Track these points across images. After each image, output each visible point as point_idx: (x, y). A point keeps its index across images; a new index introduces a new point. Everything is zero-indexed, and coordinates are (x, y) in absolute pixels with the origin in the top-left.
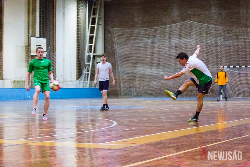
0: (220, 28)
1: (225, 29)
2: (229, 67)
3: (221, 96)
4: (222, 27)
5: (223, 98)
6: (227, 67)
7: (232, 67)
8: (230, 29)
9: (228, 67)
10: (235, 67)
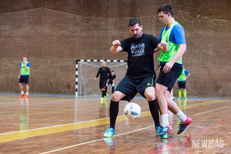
0: (78, 17)
1: (83, 18)
2: (86, 61)
4: (80, 16)
5: (77, 95)
6: (83, 60)
7: (90, 60)
8: (89, 18)
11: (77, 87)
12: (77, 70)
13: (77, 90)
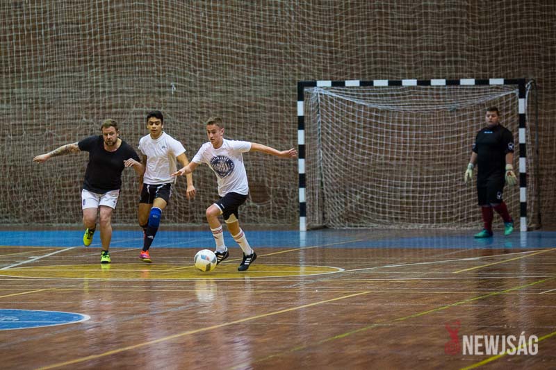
2: (343, 84)
3: (302, 219)
5: (308, 230)
6: (328, 83)
7: (356, 83)
9: (334, 84)
10: (367, 84)
11: (302, 195)
12: (301, 123)
13: (302, 209)
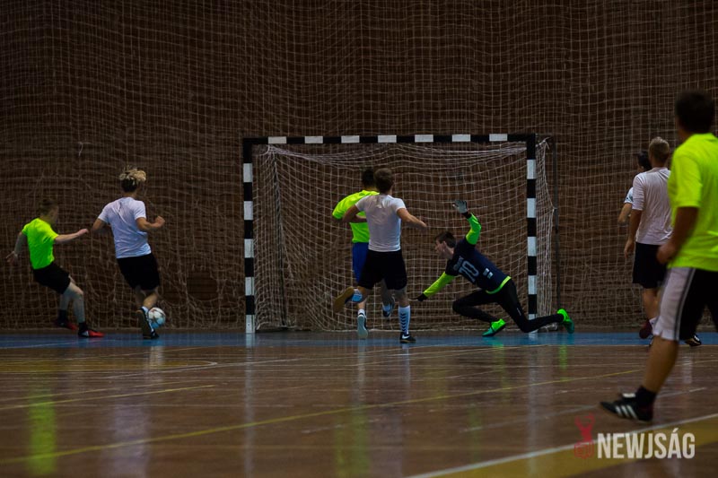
2: (301, 141)
3: (249, 318)
5: (257, 332)
7: (319, 140)
9: (289, 140)
10: (332, 141)
11: (249, 287)
12: (248, 191)
13: (250, 305)
